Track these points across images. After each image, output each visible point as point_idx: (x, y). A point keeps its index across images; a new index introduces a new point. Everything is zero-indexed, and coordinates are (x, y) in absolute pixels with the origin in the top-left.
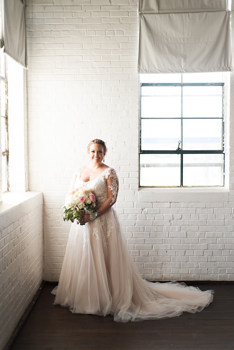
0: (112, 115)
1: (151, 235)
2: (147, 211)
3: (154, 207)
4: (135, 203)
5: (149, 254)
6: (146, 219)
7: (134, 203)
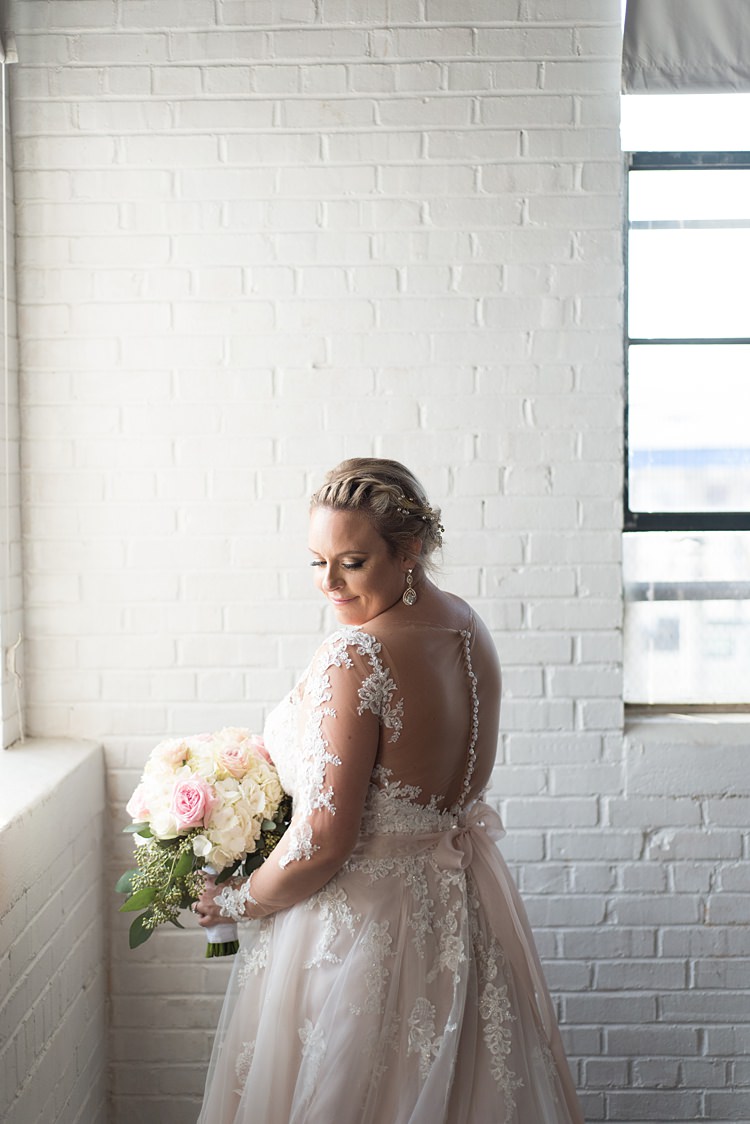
0: (481, 322)
1: (692, 973)
2: (672, 844)
3: (707, 821)
4: (605, 801)
5: (683, 1076)
6: (666, 890)
7: (598, 801)
